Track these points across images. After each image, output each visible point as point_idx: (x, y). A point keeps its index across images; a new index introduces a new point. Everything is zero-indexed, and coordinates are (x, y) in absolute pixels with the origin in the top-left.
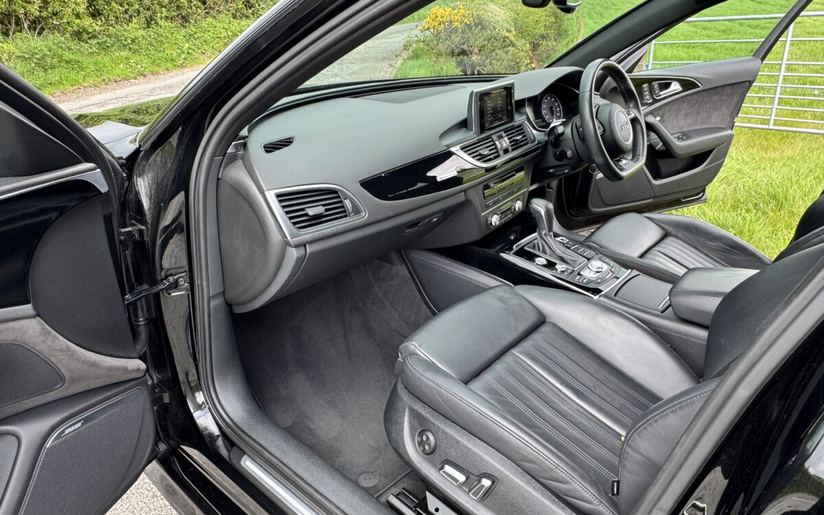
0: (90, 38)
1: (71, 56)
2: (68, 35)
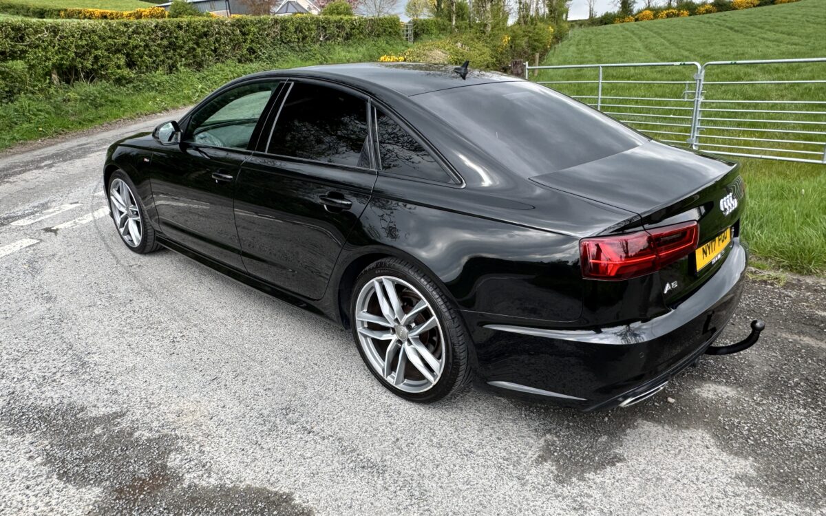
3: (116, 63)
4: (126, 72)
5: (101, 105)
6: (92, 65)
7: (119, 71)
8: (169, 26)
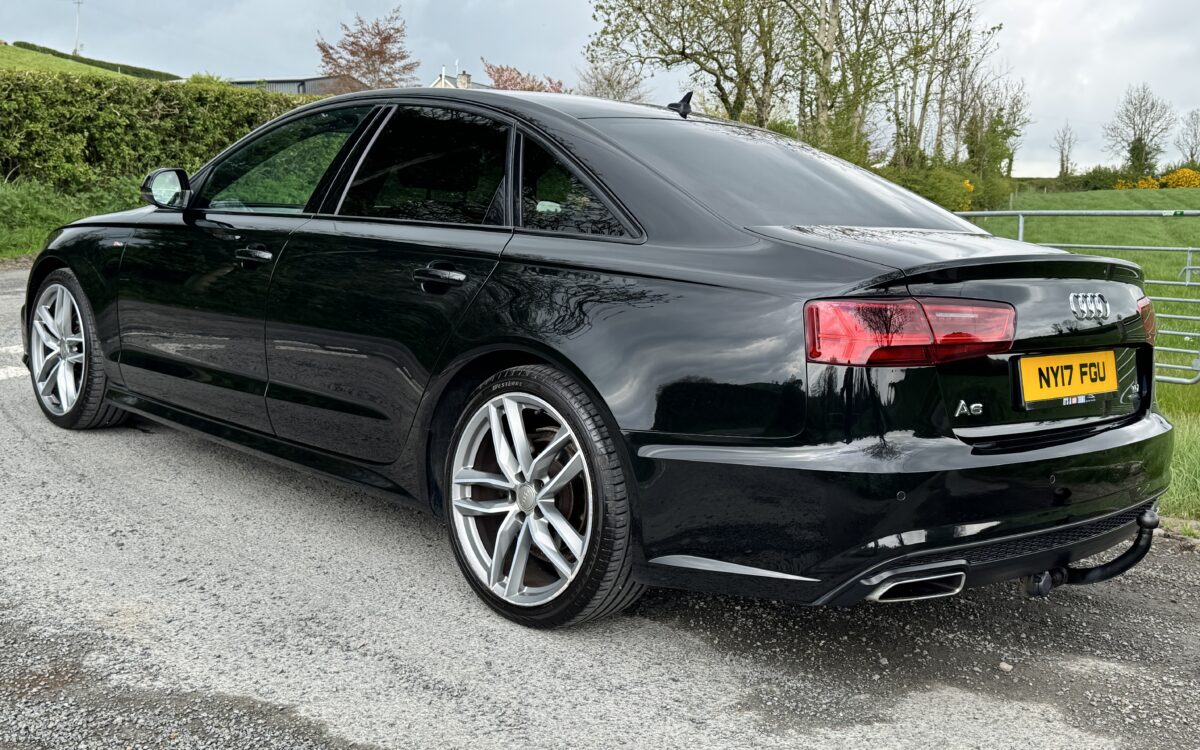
0: (79, 191)
1: (50, 212)
2: (51, 184)
3: (65, 150)
4: (81, 168)
5: (22, 225)
6: (20, 150)
7: (68, 166)
8: (182, 95)
